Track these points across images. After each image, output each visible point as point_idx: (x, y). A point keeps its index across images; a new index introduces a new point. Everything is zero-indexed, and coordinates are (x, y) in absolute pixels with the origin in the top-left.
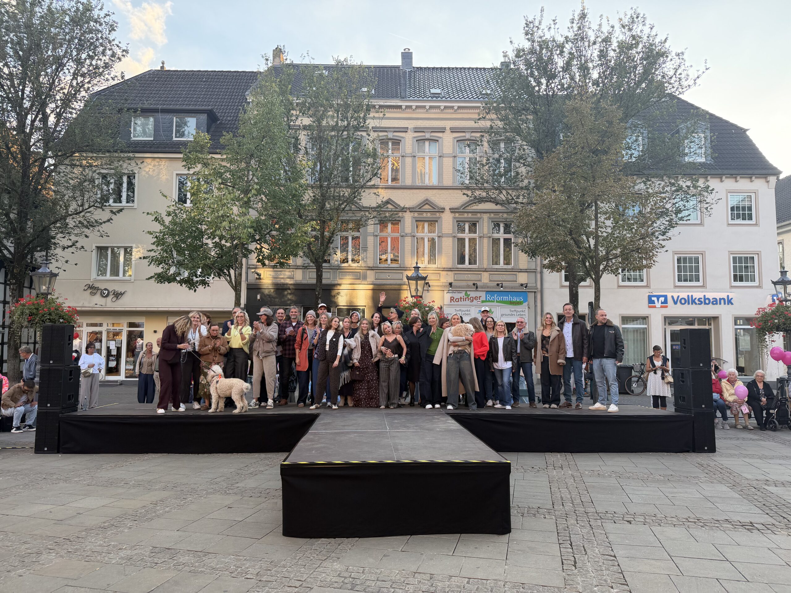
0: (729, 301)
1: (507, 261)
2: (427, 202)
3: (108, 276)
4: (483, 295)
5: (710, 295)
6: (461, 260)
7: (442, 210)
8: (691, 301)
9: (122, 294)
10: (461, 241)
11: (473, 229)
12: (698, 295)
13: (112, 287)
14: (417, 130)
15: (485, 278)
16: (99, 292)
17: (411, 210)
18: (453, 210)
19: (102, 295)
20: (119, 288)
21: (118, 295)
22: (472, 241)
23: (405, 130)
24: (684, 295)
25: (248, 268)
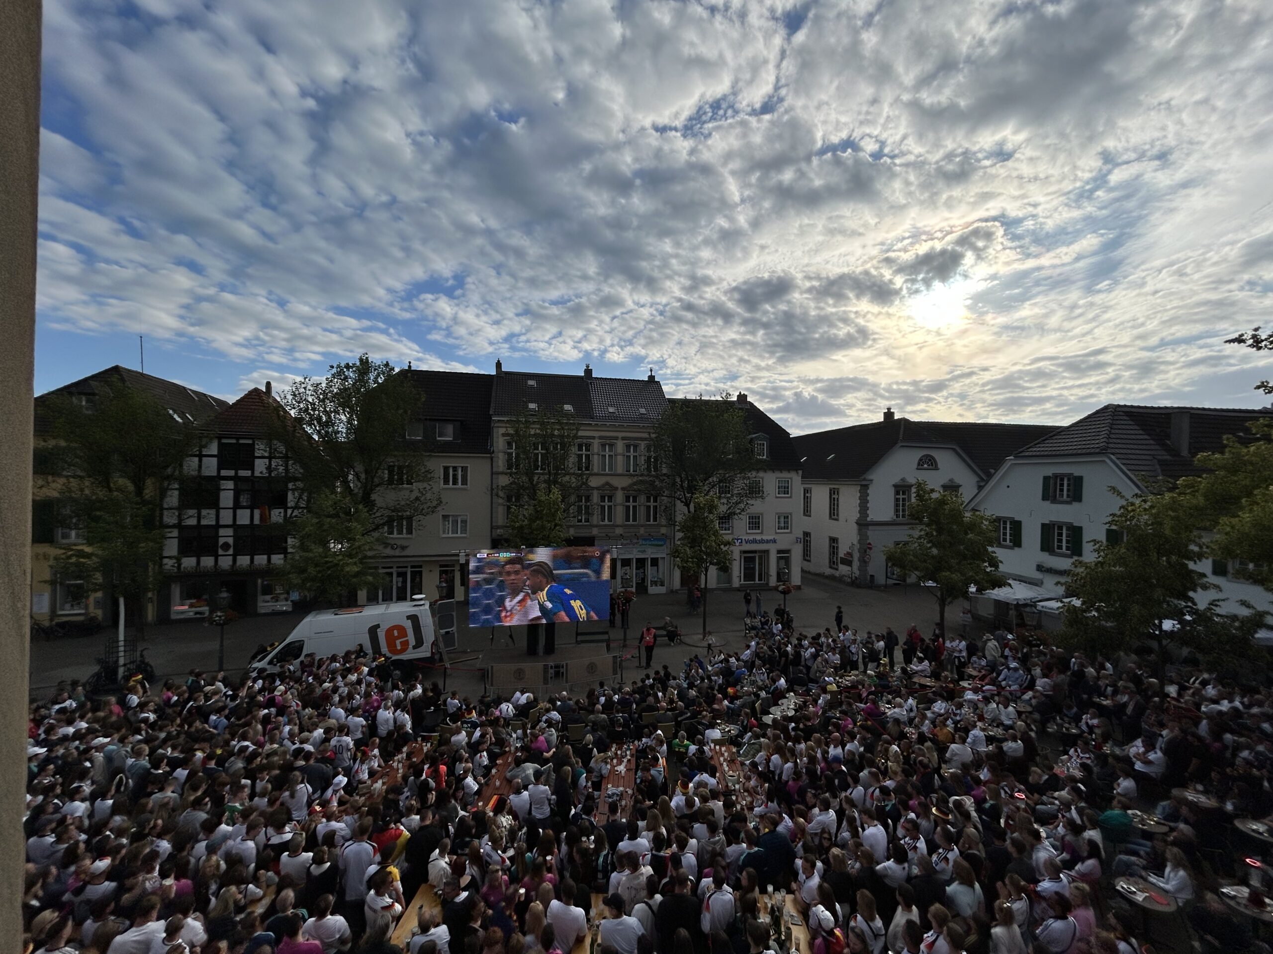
0: (774, 541)
1: (655, 519)
2: (607, 483)
3: (395, 535)
4: (641, 542)
5: (765, 538)
6: (628, 520)
7: (616, 489)
8: (754, 541)
9: (406, 547)
10: (628, 508)
11: (635, 501)
12: (758, 538)
13: (399, 543)
14: (600, 438)
15: (642, 531)
16: (390, 546)
17: (597, 488)
18: (623, 489)
19: (392, 548)
20: (405, 543)
21: (403, 548)
22: (634, 507)
23: (594, 438)
24: (751, 538)
25: (492, 528)
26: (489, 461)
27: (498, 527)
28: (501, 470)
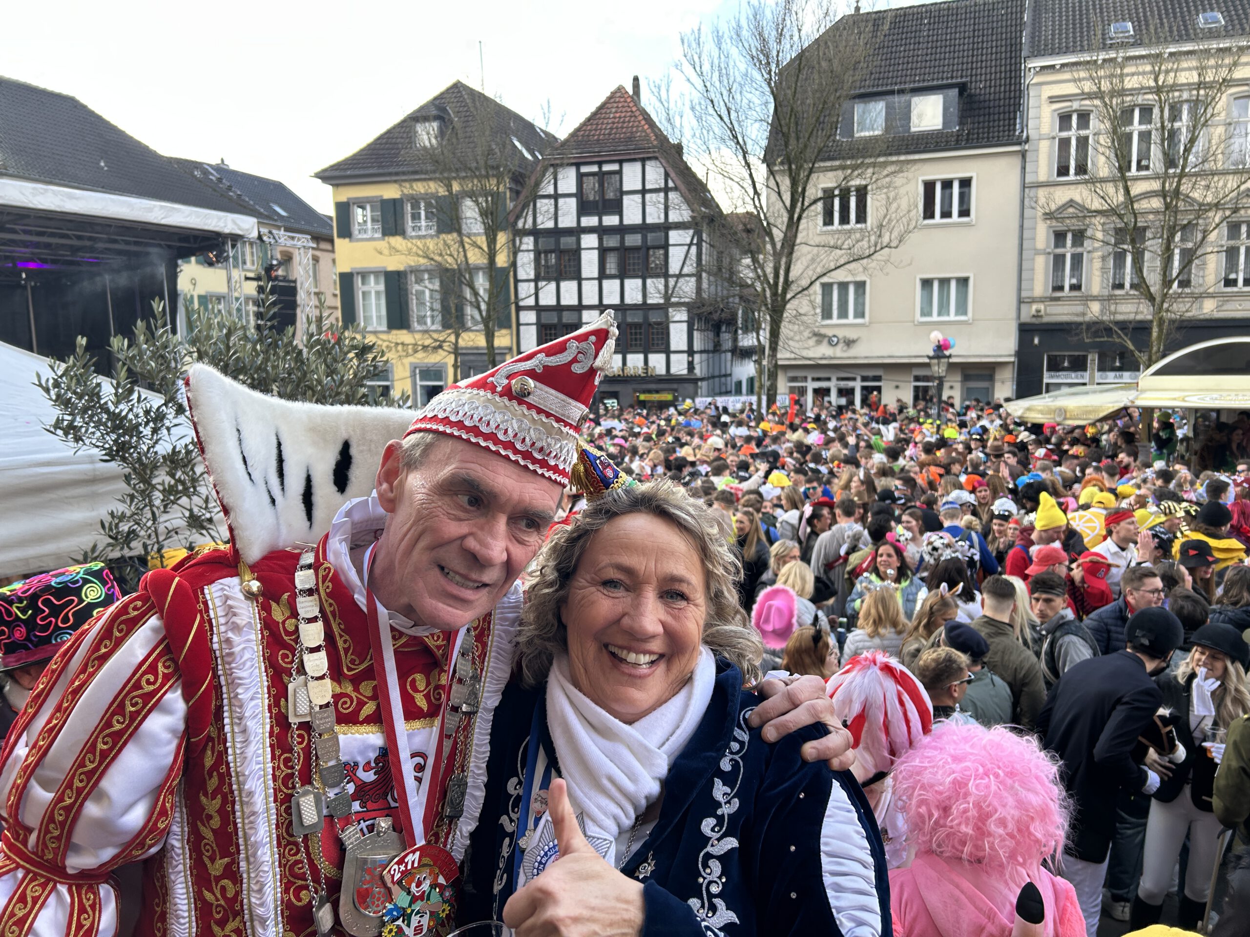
3: (835, 320)
9: (854, 341)
13: (841, 333)
16: (826, 340)
19: (830, 343)
20: (851, 334)
21: (849, 343)
25: (1020, 301)
26: (1017, 161)
27: (1033, 300)
28: (1042, 177)
